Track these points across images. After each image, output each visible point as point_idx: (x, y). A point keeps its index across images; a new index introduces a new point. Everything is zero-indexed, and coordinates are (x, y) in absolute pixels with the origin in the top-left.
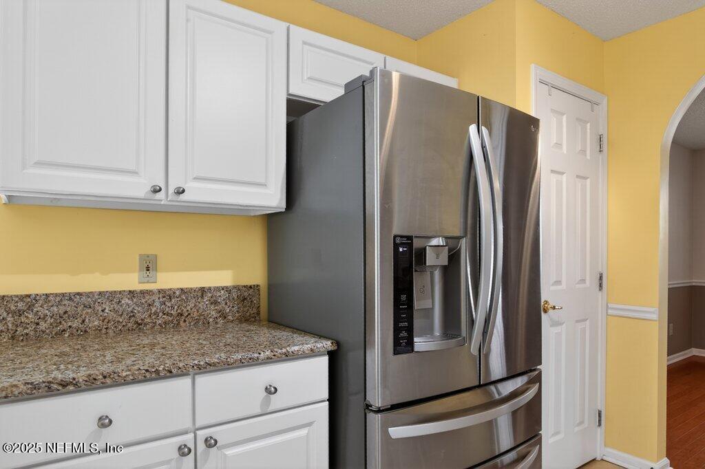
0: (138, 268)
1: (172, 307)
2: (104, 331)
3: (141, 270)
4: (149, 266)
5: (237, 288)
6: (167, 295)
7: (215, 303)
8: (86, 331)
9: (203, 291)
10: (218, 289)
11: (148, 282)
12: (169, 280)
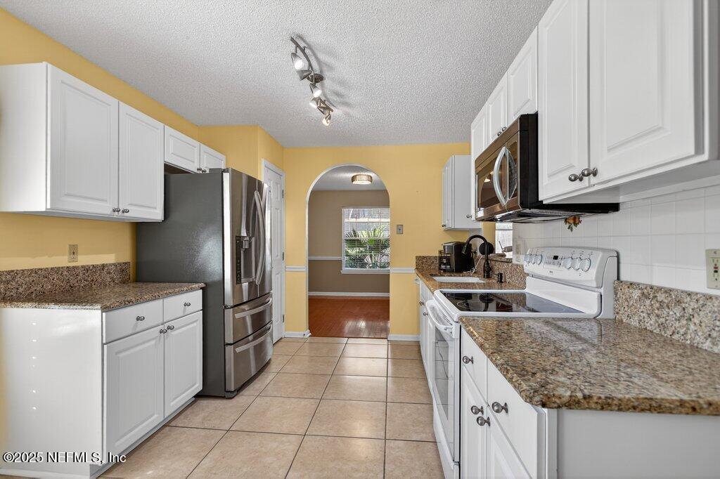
0: (67, 252)
1: (88, 276)
2: (54, 292)
3: (70, 255)
4: (74, 251)
5: (120, 264)
6: (86, 269)
7: (109, 273)
8: (44, 293)
9: (103, 266)
10: (111, 265)
11: (73, 261)
12: (84, 260)
